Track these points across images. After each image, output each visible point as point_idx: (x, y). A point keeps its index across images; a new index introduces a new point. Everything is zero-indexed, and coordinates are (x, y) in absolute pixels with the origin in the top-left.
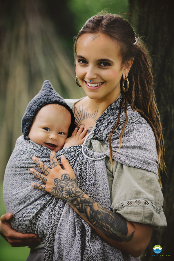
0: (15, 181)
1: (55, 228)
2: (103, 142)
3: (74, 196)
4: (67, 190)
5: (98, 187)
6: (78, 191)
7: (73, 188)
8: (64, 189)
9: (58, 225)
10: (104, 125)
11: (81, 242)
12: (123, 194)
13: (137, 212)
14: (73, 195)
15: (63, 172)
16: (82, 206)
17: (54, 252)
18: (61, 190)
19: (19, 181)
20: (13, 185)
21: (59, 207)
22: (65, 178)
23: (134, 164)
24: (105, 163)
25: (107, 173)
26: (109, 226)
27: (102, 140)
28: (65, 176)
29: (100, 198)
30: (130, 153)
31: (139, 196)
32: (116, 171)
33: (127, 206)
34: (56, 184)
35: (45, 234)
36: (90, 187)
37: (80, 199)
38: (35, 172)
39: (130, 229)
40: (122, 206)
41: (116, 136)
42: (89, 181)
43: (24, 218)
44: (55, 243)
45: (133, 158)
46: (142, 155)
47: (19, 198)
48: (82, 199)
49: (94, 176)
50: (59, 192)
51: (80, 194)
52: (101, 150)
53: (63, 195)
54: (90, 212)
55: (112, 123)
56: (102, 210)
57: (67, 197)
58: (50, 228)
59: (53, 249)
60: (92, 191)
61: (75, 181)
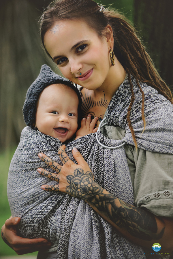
0: (21, 178)
1: (69, 229)
2: (119, 128)
3: (91, 194)
4: (82, 187)
5: (119, 179)
6: (95, 187)
7: (89, 183)
8: (79, 186)
9: (72, 225)
10: (119, 108)
11: (100, 245)
12: (148, 185)
13: (166, 205)
14: (90, 192)
15: (75, 167)
16: (102, 204)
17: (68, 257)
18: (75, 187)
19: (25, 178)
20: (19, 183)
21: (73, 205)
22: (79, 173)
23: (159, 149)
24: (125, 152)
25: (128, 162)
26: (136, 224)
27: (118, 126)
28: (78, 171)
29: (122, 192)
30: (154, 137)
31: (167, 187)
32: (138, 159)
33: (154, 199)
34: (69, 181)
35: (57, 236)
36: (109, 180)
37: (99, 196)
38: (44, 172)
39: (160, 225)
40: (149, 200)
41: (135, 119)
42: (108, 173)
43: (33, 219)
44: (69, 246)
45: (157, 142)
46: (167, 138)
47: (27, 197)
48: (101, 195)
49: (113, 167)
50: (74, 190)
51: (97, 190)
52: (119, 137)
53: (78, 193)
54: (112, 209)
55: (128, 104)
56: (125, 206)
57: (83, 195)
58: (64, 229)
59: (67, 254)
60: (112, 184)
61: (90, 174)
